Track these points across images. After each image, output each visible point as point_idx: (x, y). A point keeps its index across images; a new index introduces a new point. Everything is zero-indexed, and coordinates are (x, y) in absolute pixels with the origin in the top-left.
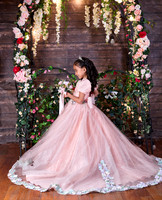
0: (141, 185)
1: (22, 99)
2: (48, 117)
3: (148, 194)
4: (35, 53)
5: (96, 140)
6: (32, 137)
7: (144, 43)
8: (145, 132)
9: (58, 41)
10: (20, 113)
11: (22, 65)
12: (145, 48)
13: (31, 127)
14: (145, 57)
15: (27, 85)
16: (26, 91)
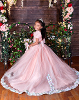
0: (68, 89)
1: (4, 41)
2: (18, 49)
3: (71, 95)
4: (9, 13)
5: (45, 64)
6: (10, 60)
7: (70, 10)
8: (68, 57)
9: (22, 5)
10: (4, 48)
11: (3, 22)
12: (71, 13)
13: (10, 54)
14: (70, 18)
15: (7, 33)
16: (6, 36)
